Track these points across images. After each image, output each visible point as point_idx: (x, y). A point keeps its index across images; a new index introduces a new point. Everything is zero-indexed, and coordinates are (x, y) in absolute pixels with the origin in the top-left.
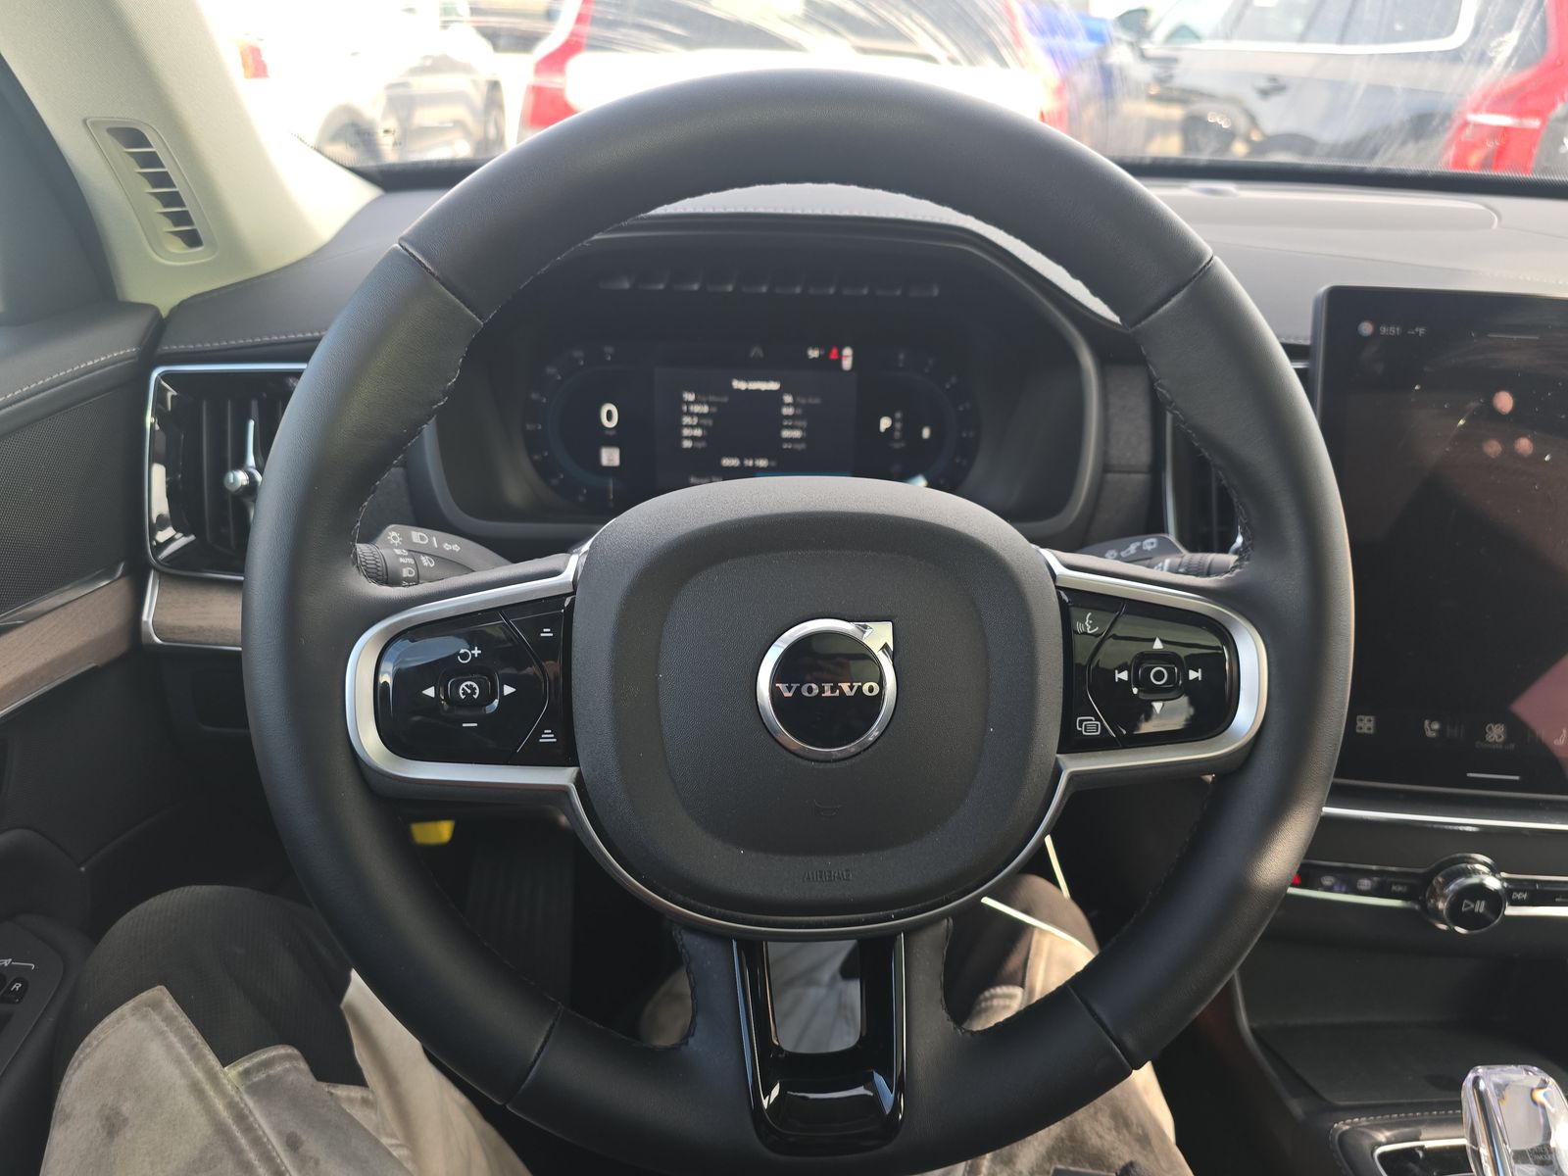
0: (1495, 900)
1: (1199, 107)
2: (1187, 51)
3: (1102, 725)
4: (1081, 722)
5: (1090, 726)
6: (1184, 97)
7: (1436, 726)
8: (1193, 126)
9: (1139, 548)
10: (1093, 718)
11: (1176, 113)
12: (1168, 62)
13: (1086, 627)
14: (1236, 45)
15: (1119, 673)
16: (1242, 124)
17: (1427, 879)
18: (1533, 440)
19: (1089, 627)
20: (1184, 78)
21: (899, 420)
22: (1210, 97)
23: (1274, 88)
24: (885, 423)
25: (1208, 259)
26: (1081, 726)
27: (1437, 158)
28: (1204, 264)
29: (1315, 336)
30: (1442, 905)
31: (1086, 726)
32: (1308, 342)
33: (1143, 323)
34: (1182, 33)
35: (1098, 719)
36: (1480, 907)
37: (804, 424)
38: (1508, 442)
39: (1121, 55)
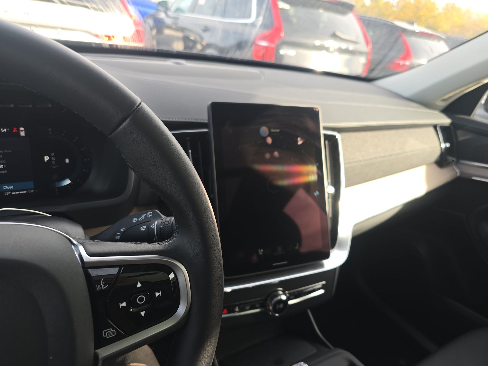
0: (285, 302)
1: (187, 33)
2: (182, 16)
3: (116, 330)
4: (105, 333)
5: (110, 333)
6: (182, 29)
7: (262, 251)
8: (186, 39)
9: (146, 217)
10: (111, 329)
11: (180, 34)
12: (176, 19)
13: (101, 286)
14: (195, 16)
15: (121, 304)
16: (198, 39)
17: (266, 300)
18: (279, 152)
19: (103, 286)
20: (181, 24)
21: (53, 157)
22: (189, 30)
23: (206, 29)
24: (46, 158)
25: (137, 104)
26: (105, 335)
27: (247, 54)
28: (135, 107)
29: (209, 119)
30: (271, 308)
31: (108, 333)
32: (206, 121)
33: (113, 134)
34: (178, 10)
35: (113, 328)
36: (281, 306)
37: (5, 162)
38: (272, 153)
39: (162, 15)
